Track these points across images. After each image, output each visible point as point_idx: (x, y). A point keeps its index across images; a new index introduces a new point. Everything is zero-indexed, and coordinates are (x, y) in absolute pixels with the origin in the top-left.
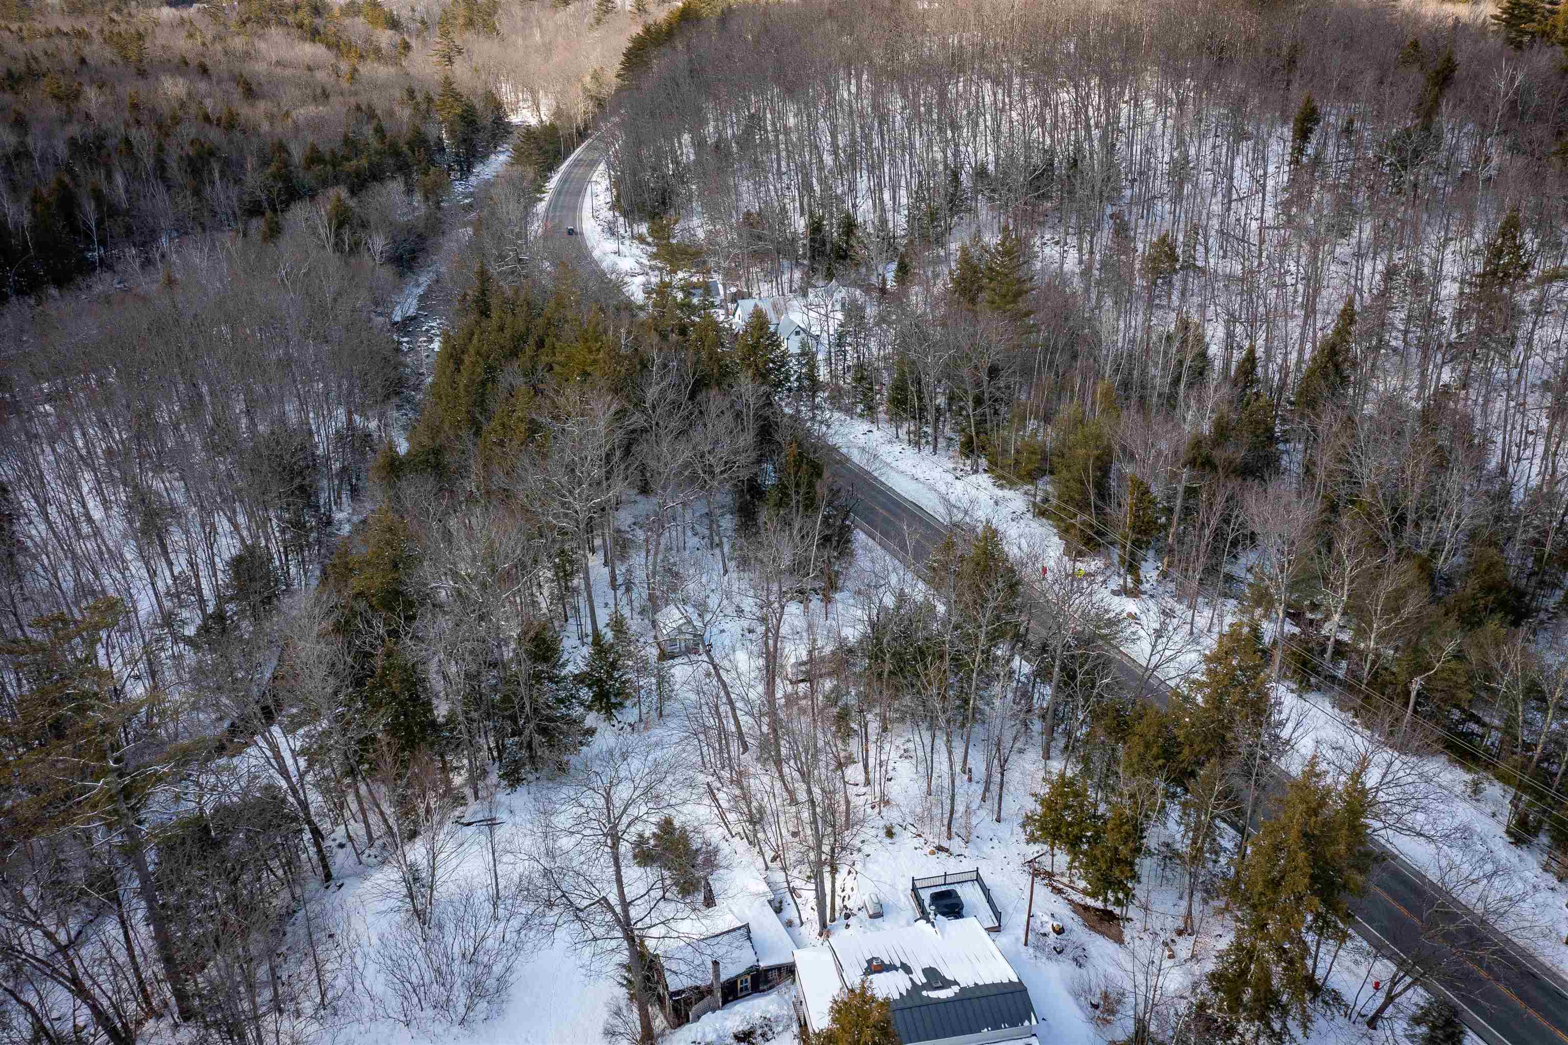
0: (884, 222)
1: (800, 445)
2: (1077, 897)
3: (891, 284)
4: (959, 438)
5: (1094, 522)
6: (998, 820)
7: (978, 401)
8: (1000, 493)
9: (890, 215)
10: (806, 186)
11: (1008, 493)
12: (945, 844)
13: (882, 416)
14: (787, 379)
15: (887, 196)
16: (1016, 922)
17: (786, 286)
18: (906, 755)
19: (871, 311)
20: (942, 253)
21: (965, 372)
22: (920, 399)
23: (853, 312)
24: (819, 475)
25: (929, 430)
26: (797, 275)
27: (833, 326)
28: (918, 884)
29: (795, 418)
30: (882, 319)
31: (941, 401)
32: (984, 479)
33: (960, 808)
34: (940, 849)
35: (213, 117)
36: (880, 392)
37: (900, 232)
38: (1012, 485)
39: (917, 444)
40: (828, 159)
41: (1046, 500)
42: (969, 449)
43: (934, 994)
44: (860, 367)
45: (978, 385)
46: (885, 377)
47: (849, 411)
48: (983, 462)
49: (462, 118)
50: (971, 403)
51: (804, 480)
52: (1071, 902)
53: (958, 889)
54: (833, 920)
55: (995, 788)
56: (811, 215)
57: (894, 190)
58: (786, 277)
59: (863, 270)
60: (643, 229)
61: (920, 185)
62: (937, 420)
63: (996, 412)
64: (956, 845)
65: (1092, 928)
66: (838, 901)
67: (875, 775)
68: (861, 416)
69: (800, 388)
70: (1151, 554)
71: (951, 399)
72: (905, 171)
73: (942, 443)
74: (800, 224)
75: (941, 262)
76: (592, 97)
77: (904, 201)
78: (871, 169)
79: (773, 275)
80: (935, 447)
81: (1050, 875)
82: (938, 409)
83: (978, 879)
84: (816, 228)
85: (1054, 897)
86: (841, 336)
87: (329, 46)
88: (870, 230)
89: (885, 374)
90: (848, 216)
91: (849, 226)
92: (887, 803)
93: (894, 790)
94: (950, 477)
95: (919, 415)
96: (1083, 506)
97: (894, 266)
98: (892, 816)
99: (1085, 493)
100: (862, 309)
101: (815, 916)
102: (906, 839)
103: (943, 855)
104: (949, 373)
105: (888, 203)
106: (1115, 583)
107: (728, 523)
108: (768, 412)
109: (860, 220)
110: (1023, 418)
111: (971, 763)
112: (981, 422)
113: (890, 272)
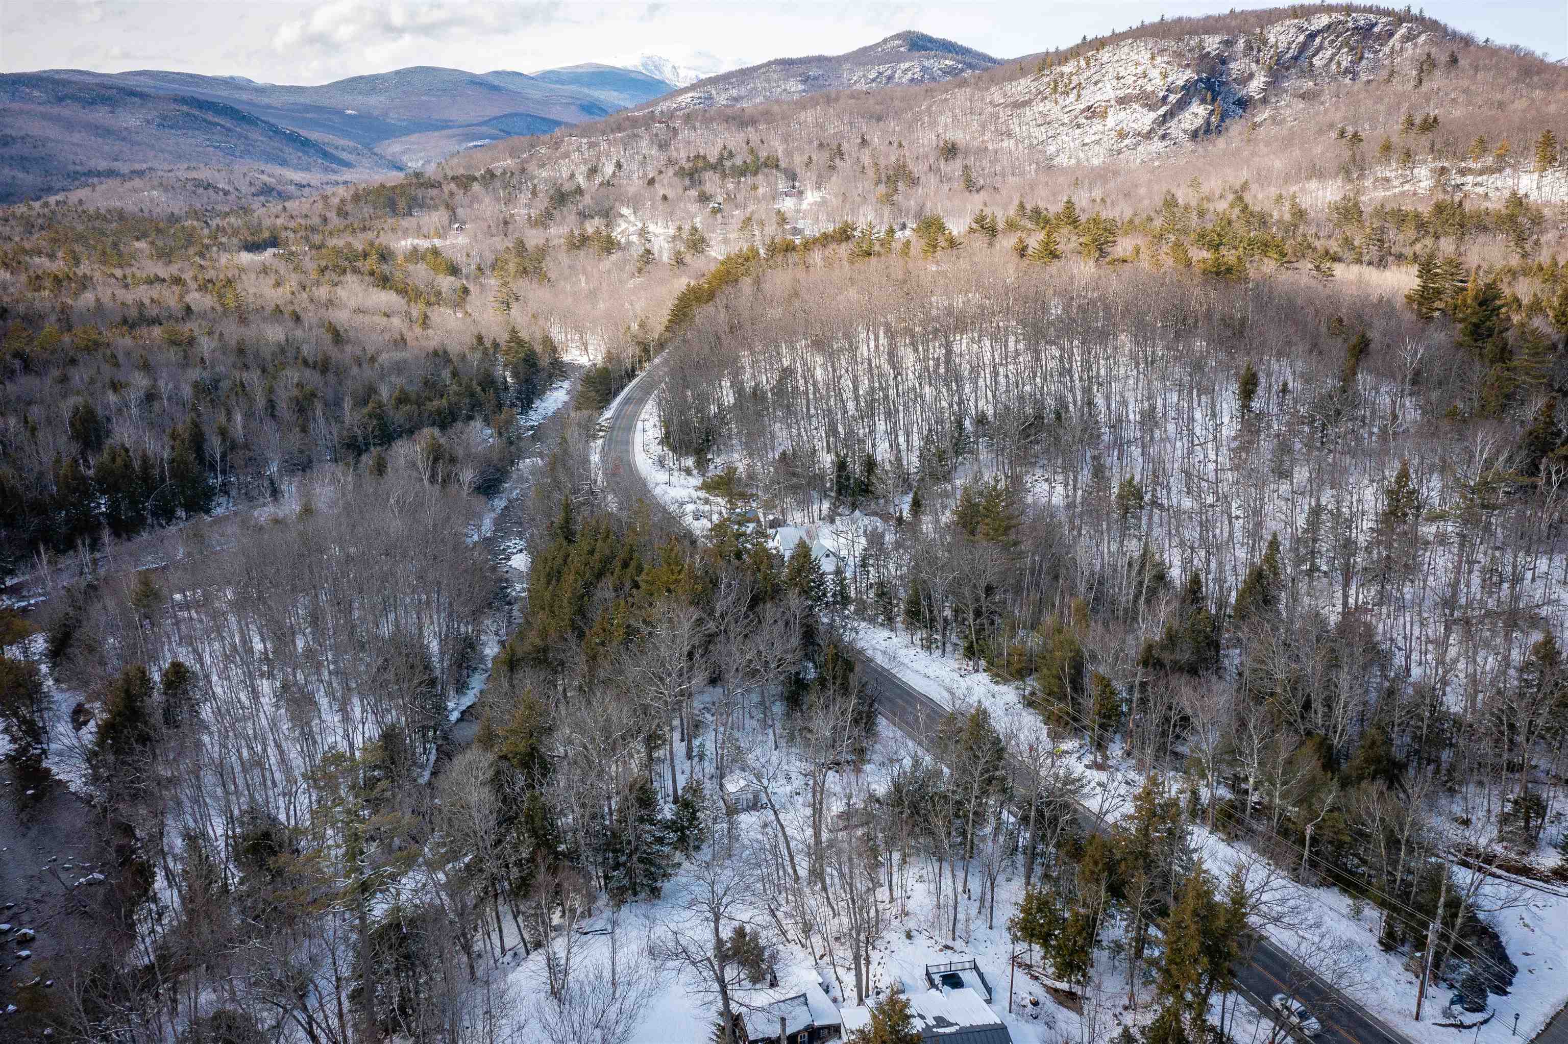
0: (899, 460)
1: (836, 647)
2: (1049, 982)
3: (906, 514)
4: (963, 644)
5: (1070, 710)
6: (991, 928)
7: (978, 613)
8: (997, 688)
9: (904, 454)
10: (832, 430)
11: (1003, 688)
12: (950, 943)
13: (899, 625)
14: (824, 595)
15: (901, 440)
16: (1002, 996)
17: (816, 514)
18: (921, 879)
19: (889, 538)
20: (949, 487)
21: (966, 591)
22: (931, 612)
23: (875, 539)
24: (852, 670)
25: (939, 637)
26: (826, 505)
27: (859, 549)
28: (931, 970)
29: (831, 625)
30: (898, 545)
31: (948, 613)
32: (984, 678)
33: (961, 916)
34: (947, 947)
35: (311, 362)
36: (897, 605)
37: (913, 470)
38: (1006, 681)
39: (929, 648)
40: (851, 405)
41: (1033, 694)
42: (970, 653)
43: (941, 1030)
44: (881, 585)
45: (977, 600)
46: (902, 594)
47: (872, 621)
48: (983, 663)
49: (526, 360)
50: (971, 615)
51: (840, 673)
52: (1045, 986)
53: (960, 974)
54: (867, 996)
55: (988, 904)
56: (837, 455)
57: (908, 434)
58: (816, 507)
59: (882, 501)
60: (690, 462)
61: (930, 430)
62: (945, 628)
63: (992, 623)
64: (959, 944)
65: (1061, 1003)
66: (871, 984)
67: (897, 893)
68: (882, 625)
69: (835, 603)
70: (1118, 737)
71: (956, 611)
72: (916, 416)
73: (949, 648)
74: (827, 460)
75: (948, 497)
76: (638, 343)
77: (916, 444)
78: (889, 415)
79: (804, 503)
80: (944, 651)
81: (1029, 967)
82: (945, 620)
83: (976, 968)
84: (841, 466)
85: (1032, 982)
86: (864, 559)
87: (398, 292)
88: (888, 467)
89: (902, 590)
90: (869, 457)
91: (870, 464)
92: (907, 914)
93: (911, 905)
94: (956, 676)
95: (931, 624)
96: (1062, 697)
97: (909, 498)
98: (911, 924)
99: (1062, 687)
100: (882, 536)
101: (855, 994)
102: (921, 941)
103: (949, 952)
104: (954, 590)
105: (903, 446)
106: (1088, 759)
107: (778, 708)
108: (811, 621)
109: (879, 458)
110: (1013, 629)
111: (970, 886)
112: (980, 630)
113: (905, 507)
